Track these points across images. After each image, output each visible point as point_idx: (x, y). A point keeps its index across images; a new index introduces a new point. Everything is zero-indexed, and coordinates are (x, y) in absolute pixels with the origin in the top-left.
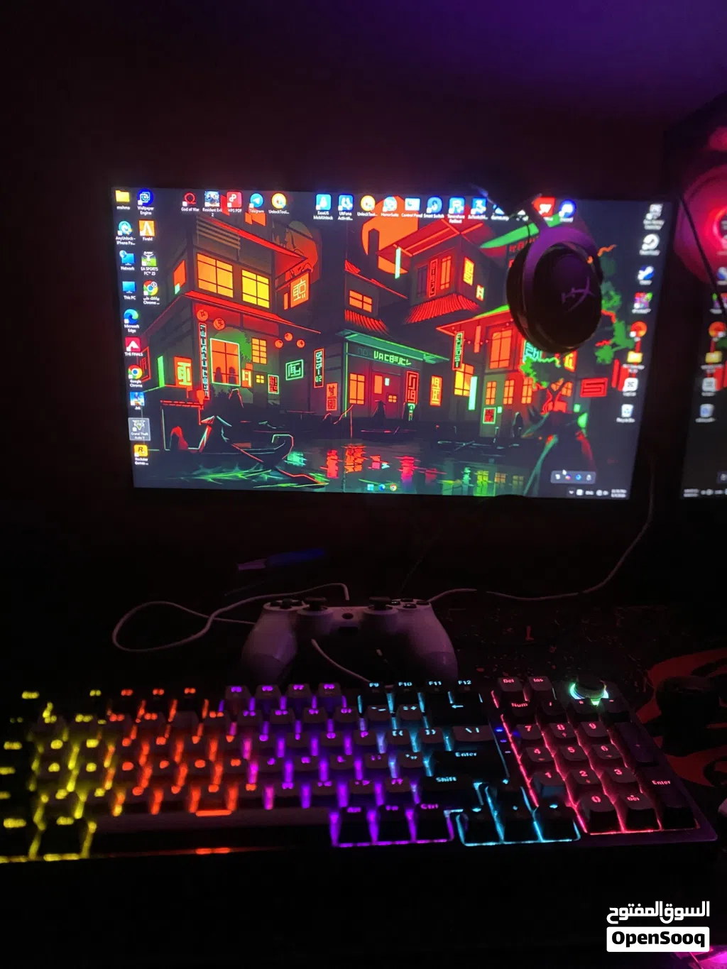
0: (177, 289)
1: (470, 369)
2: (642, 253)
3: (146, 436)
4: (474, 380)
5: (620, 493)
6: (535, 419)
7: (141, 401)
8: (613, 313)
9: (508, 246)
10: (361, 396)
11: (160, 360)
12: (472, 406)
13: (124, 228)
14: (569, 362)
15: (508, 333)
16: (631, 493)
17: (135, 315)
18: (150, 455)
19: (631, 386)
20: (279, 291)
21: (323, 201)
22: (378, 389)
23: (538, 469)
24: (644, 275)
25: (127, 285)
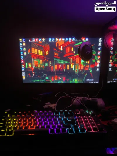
0: (29, 53)
1: (73, 64)
2: (99, 45)
3: (25, 75)
4: (74, 65)
5: (97, 82)
6: (83, 71)
7: (24, 70)
8: (95, 55)
9: (78, 45)
10: (57, 68)
11: (27, 64)
12: (74, 69)
13: (21, 44)
14: (88, 62)
15: (79, 58)
16: (99, 82)
17: (23, 57)
18: (25, 78)
19: (98, 66)
20: (44, 53)
21: (50, 39)
22: (59, 67)
23: (84, 79)
24: (99, 49)
25: (21, 53)
